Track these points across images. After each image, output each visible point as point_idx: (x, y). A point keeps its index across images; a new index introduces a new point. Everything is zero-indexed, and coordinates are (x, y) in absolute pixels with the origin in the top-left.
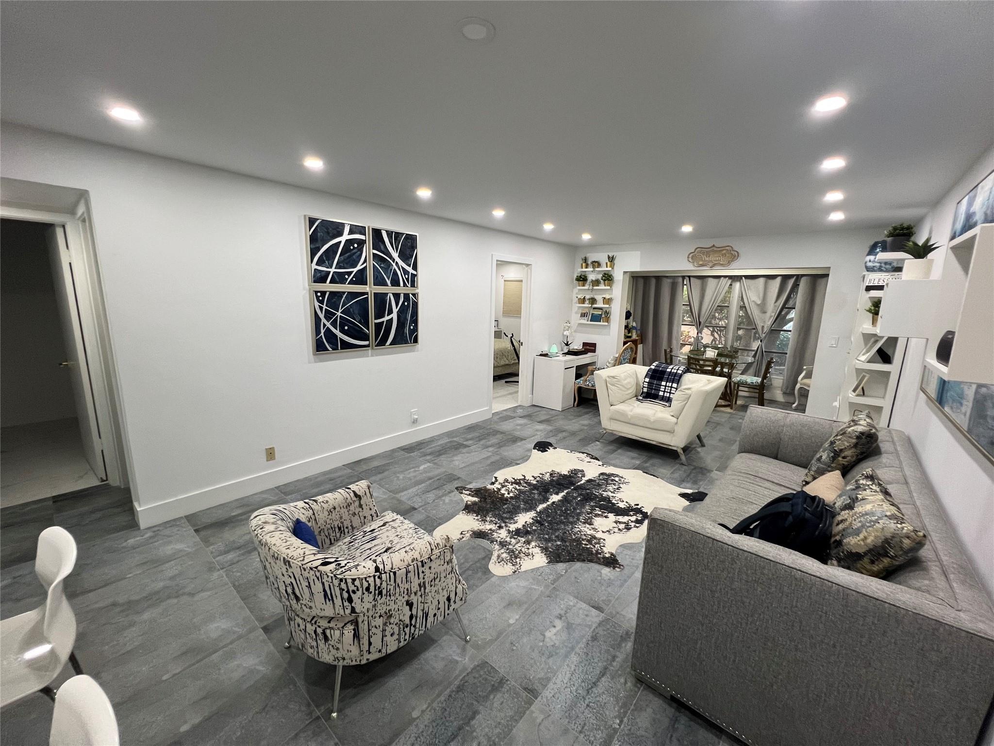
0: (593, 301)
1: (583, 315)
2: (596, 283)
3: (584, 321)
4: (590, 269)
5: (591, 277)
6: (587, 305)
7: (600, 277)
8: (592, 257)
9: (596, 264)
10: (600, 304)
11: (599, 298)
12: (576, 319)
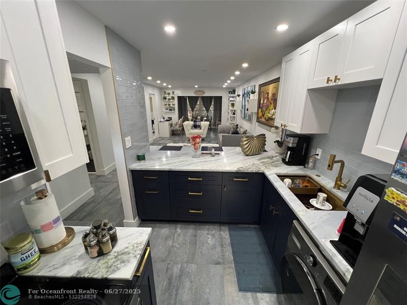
0: (169, 105)
1: (167, 109)
2: (169, 99)
3: (167, 111)
4: (167, 95)
5: (168, 98)
6: (167, 106)
7: (171, 98)
8: (167, 92)
9: (169, 94)
10: (171, 106)
11: (171, 104)
12: (164, 110)
